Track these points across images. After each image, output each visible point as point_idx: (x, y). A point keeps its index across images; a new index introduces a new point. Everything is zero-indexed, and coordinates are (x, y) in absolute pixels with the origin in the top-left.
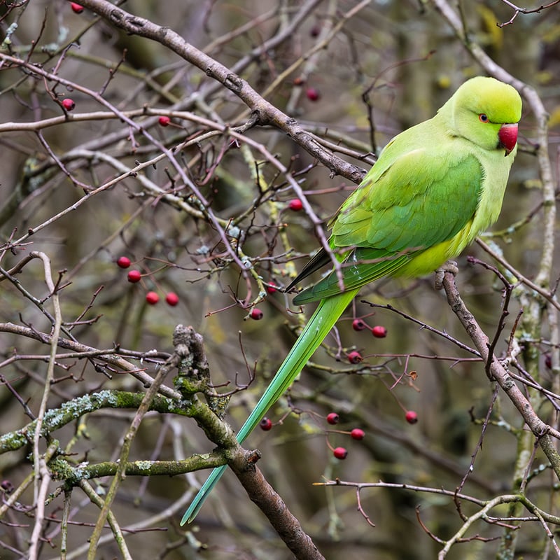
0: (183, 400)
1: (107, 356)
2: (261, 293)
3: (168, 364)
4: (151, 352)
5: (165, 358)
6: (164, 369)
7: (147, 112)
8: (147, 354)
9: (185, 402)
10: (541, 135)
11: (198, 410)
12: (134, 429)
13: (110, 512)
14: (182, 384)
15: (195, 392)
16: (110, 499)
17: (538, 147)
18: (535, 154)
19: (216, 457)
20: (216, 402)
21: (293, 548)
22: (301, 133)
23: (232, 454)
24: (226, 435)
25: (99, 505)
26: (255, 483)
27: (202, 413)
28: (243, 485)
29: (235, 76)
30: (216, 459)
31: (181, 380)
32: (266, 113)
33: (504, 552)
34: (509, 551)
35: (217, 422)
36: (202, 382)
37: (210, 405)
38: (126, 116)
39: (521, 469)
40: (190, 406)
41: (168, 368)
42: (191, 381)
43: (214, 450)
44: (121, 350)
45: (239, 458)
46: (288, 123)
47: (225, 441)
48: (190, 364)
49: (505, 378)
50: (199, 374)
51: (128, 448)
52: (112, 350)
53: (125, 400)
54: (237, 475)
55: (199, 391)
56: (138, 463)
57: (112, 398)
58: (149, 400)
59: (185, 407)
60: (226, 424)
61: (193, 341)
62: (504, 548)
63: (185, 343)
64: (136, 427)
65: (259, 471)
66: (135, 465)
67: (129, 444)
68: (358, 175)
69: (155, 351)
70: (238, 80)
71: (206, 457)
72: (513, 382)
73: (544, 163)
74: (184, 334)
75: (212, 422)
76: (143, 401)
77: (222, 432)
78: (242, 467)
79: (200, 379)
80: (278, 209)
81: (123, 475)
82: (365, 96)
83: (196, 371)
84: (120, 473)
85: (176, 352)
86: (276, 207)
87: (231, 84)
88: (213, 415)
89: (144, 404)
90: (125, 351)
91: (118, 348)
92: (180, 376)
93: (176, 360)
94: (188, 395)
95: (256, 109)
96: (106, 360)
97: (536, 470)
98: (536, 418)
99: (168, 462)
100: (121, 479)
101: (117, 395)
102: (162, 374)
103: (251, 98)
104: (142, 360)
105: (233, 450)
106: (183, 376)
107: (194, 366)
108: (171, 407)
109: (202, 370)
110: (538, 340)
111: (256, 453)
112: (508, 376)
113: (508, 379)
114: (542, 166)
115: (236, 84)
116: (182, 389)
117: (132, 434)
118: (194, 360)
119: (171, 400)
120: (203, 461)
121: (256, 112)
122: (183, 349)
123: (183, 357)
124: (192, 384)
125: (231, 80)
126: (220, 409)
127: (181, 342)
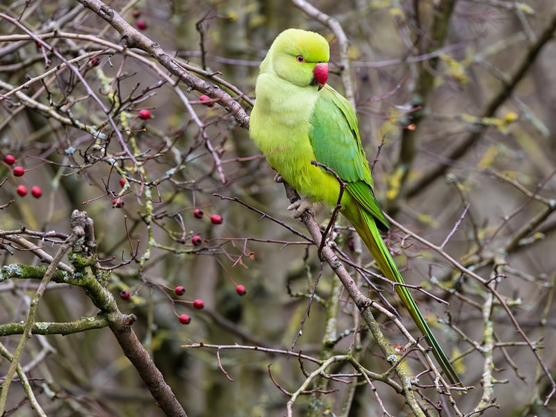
0: (75, 272)
1: (10, 236)
2: (125, 186)
3: (67, 242)
4: (50, 232)
5: (63, 238)
6: (65, 246)
7: (58, 35)
8: (47, 234)
9: (78, 274)
10: (344, 59)
11: (88, 281)
12: (39, 296)
13: (19, 364)
14: (76, 259)
15: (86, 266)
16: (19, 353)
17: (342, 68)
18: (339, 74)
19: (100, 319)
20: (100, 274)
21: (157, 395)
22: (163, 55)
23: (114, 317)
24: (109, 302)
25: (8, 358)
26: (130, 342)
27: (91, 283)
28: (120, 343)
29: (107, 7)
30: (100, 322)
31: (75, 256)
32: (134, 38)
33: (315, 402)
34: (318, 400)
35: (102, 291)
36: (92, 258)
37: (97, 277)
38: (39, 38)
39: (329, 333)
40: (81, 278)
41: (67, 245)
42: (83, 256)
43: (98, 314)
44: (26, 230)
45: (118, 320)
46: (152, 46)
47: (108, 307)
48: (82, 243)
49: (334, 259)
50: (89, 251)
51: (34, 311)
52: (19, 231)
53: (29, 272)
54: (116, 334)
55: (89, 265)
56: (38, 324)
57: (19, 270)
58: (51, 272)
59: (77, 278)
60: (109, 293)
61: (87, 224)
62: (314, 398)
63: (81, 225)
64: (41, 294)
65: (133, 332)
66: (35, 326)
67: (35, 308)
68: (211, 90)
69: (53, 232)
70: (110, 10)
71: (92, 320)
72: (340, 263)
73: (347, 81)
74: (80, 217)
75: (98, 291)
76: (47, 273)
77: (106, 299)
78: (119, 328)
79: (89, 255)
80: (127, 118)
81: (30, 333)
82: (200, 26)
83: (87, 249)
84: (28, 332)
85: (74, 232)
86: (125, 116)
87: (104, 13)
88: (99, 285)
89: (48, 275)
90: (30, 232)
91: (24, 228)
92: (74, 253)
93: (74, 239)
94: (79, 268)
95: (125, 34)
96: (9, 239)
97: (342, 334)
98: (359, 292)
99: (61, 324)
100: (28, 337)
101: (22, 268)
102: (63, 251)
103: (121, 25)
104: (43, 239)
105: (114, 314)
106: (76, 252)
107: (85, 244)
108: (66, 278)
109: (92, 248)
110: (345, 227)
111: (132, 316)
112: (336, 257)
113: (336, 260)
114: (345, 84)
115: (108, 14)
116: (75, 263)
117: (37, 300)
118: (85, 239)
119: (66, 272)
120: (89, 323)
121: (126, 37)
122: (79, 230)
123: (80, 236)
124: (84, 259)
125: (104, 11)
126: (104, 280)
127: (77, 224)
